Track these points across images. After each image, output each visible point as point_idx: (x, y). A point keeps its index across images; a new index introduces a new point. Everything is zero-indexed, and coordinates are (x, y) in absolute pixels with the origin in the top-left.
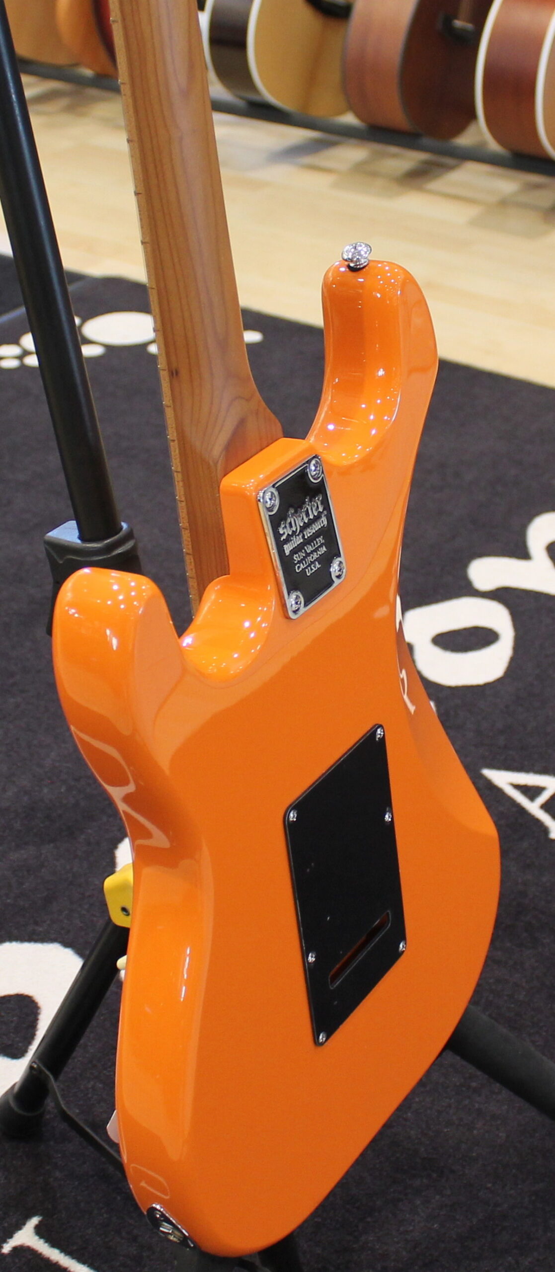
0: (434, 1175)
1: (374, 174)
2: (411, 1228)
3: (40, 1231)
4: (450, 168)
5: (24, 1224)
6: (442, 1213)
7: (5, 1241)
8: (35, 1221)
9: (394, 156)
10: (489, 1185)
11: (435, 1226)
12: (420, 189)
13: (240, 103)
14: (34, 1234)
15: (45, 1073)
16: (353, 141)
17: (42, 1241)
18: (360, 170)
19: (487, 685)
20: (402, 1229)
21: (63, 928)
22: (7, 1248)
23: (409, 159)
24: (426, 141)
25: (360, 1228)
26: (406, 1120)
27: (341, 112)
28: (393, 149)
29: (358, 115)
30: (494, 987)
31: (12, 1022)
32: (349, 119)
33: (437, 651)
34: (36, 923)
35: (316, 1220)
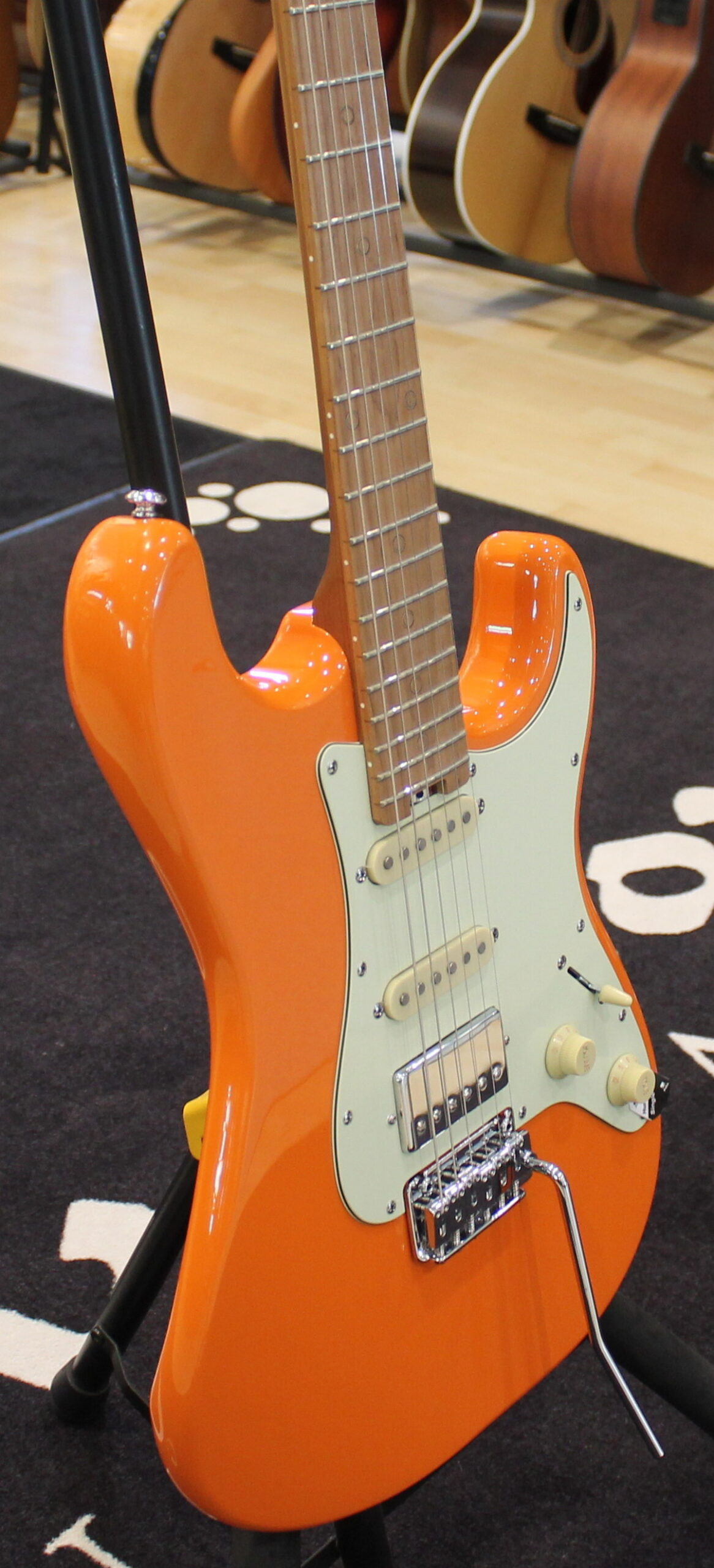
0: (568, 1498)
1: (602, 334)
2: (535, 1557)
3: (91, 1531)
4: (696, 331)
5: (74, 1522)
6: (573, 1542)
7: (50, 1540)
8: (87, 1519)
9: (628, 314)
10: (633, 1514)
11: (564, 1556)
12: (655, 354)
13: (447, 244)
14: (85, 1534)
15: (109, 1341)
16: (581, 294)
17: (93, 1543)
18: (584, 327)
19: (684, 935)
20: (523, 1557)
21: (150, 1187)
22: (50, 1548)
23: (647, 317)
24: (666, 296)
25: (473, 1552)
26: (540, 1432)
27: (566, 260)
28: (628, 306)
29: (585, 263)
30: (660, 1285)
31: (80, 1290)
32: (575, 267)
33: (628, 893)
34: (120, 1180)
35: (421, 1540)
